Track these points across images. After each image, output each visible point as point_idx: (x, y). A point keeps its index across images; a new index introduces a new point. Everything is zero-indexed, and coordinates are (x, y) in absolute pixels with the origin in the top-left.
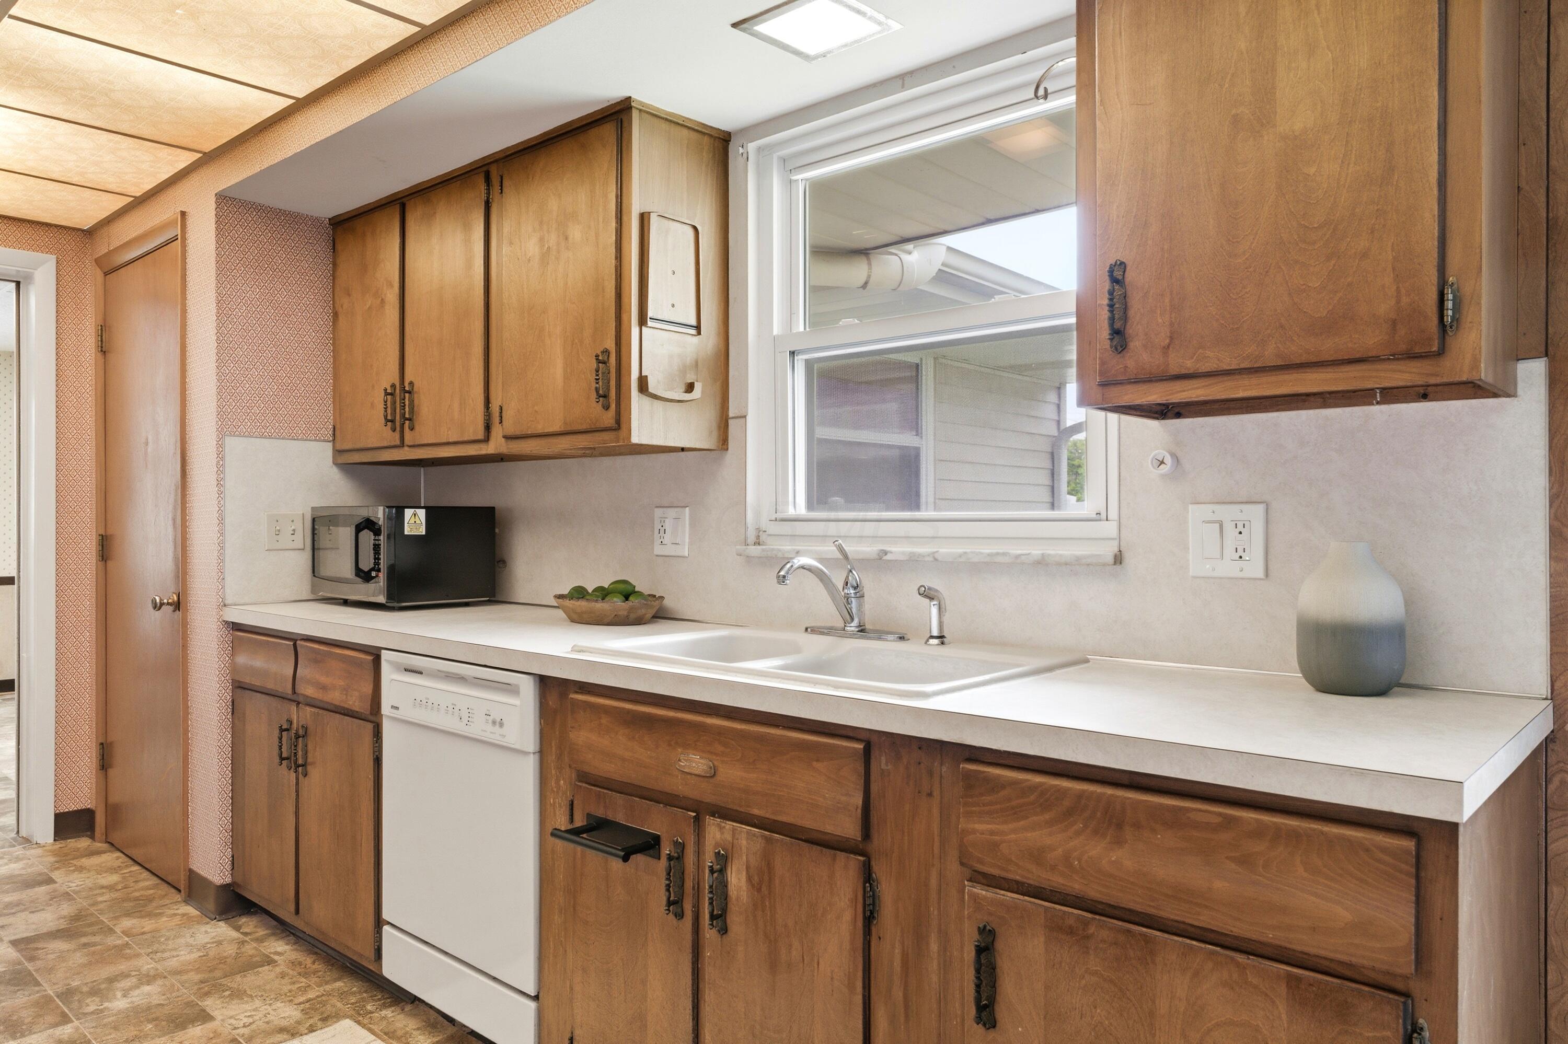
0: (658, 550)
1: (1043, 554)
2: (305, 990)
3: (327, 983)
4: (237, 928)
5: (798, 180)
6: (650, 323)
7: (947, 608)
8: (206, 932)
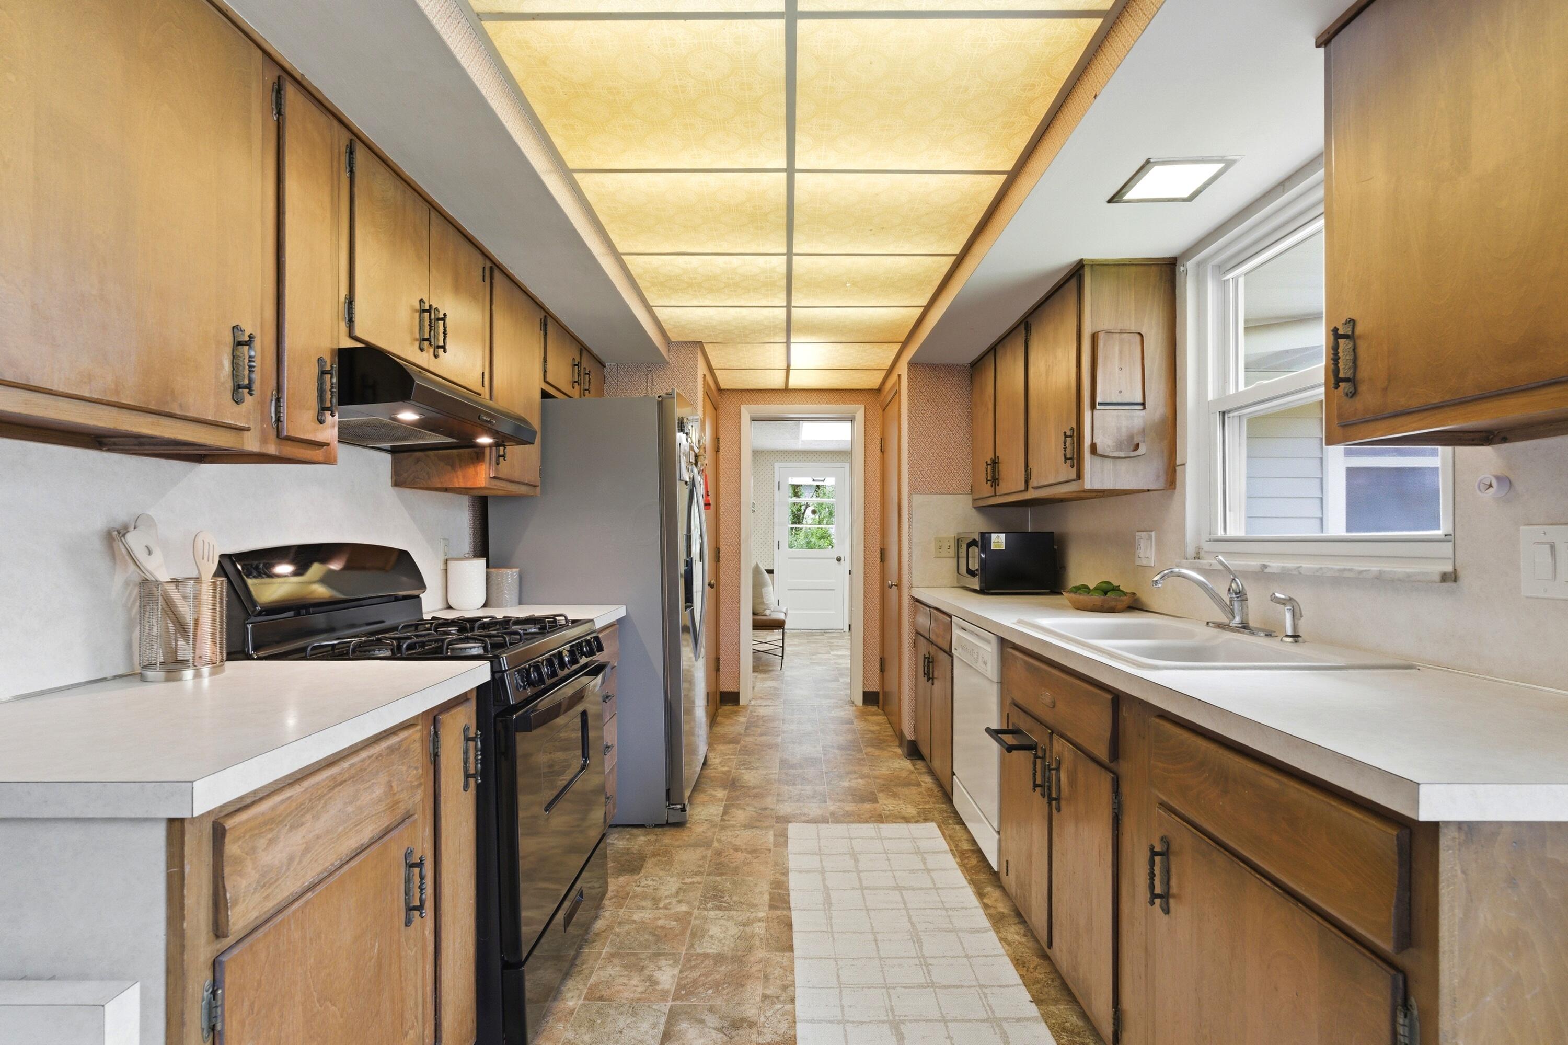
0: (1137, 563)
1: (1380, 571)
2: (925, 803)
3: (938, 803)
4: (914, 765)
5: (1229, 279)
6: (1098, 407)
7: (1303, 613)
8: (899, 763)
